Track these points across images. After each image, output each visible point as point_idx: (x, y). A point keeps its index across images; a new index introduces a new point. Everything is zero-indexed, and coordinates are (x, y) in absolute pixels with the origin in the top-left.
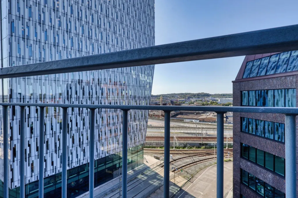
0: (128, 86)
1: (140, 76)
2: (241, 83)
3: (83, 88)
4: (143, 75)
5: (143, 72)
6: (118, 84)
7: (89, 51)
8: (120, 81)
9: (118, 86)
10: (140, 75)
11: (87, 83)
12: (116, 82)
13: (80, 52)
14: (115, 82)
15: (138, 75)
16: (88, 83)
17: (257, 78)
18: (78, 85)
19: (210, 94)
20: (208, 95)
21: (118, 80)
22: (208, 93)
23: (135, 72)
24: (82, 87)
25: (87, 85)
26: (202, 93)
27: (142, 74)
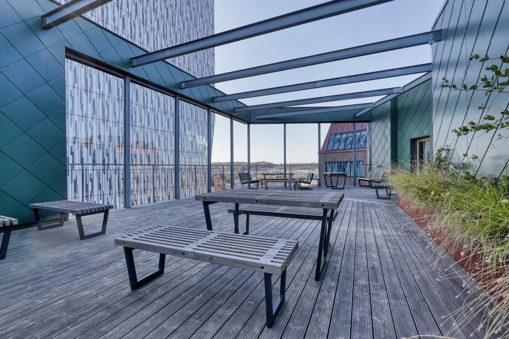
0: (165, 150)
1: (197, 138)
2: (326, 155)
3: (94, 154)
4: (201, 137)
5: (201, 133)
6: (149, 147)
7: (102, 92)
8: (152, 143)
9: (149, 151)
10: (197, 136)
11: (100, 145)
12: (146, 144)
13: (88, 92)
14: (144, 143)
15: (195, 137)
16: (102, 146)
17: (338, 151)
18: (85, 149)
19: (274, 163)
20: (271, 166)
21: (150, 141)
22: (271, 162)
23: (190, 132)
24: (93, 152)
25: (100, 149)
26: (262, 162)
27: (199, 134)
